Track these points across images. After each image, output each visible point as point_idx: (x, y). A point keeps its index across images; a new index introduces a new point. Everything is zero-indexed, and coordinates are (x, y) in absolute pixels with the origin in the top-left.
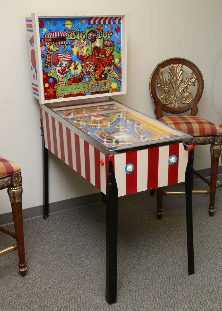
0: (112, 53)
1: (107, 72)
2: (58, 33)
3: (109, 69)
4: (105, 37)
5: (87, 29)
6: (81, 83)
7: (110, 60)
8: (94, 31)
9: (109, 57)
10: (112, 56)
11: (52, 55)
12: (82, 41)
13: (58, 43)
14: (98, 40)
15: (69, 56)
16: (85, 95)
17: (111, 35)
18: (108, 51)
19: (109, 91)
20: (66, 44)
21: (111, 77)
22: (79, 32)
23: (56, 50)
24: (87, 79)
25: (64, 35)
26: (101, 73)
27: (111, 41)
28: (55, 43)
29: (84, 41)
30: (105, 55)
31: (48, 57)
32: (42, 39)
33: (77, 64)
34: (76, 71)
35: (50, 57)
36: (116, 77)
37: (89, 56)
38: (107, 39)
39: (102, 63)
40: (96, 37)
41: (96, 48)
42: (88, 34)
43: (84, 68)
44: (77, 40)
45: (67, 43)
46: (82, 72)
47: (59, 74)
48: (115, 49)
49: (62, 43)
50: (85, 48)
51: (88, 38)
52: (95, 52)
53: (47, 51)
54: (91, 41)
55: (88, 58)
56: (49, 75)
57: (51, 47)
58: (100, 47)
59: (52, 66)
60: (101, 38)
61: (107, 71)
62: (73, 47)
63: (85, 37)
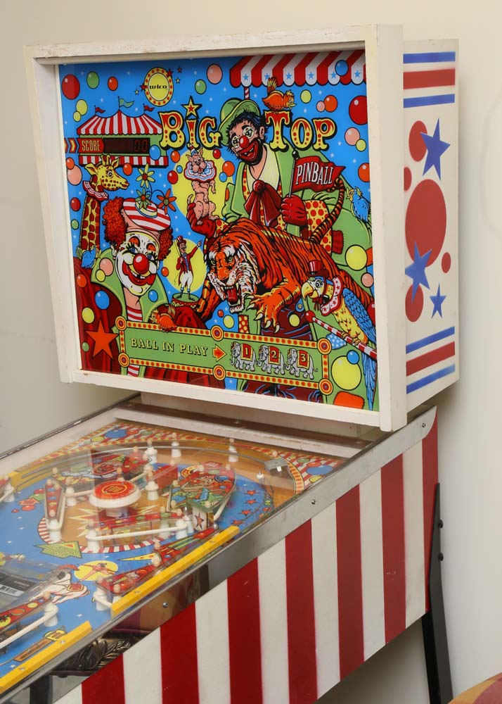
0: (334, 222)
1: (312, 305)
2: (124, 118)
3: (320, 291)
4: (299, 146)
5: (228, 108)
6: (204, 331)
7: (325, 251)
8: (253, 114)
9: (322, 236)
10: (332, 233)
11: (104, 204)
12: (208, 155)
13: (122, 158)
14: (271, 154)
15: (159, 215)
16: (221, 385)
17: (331, 132)
18: (317, 210)
19: (321, 395)
20: (150, 166)
21: (329, 330)
22: (197, 117)
23: (118, 185)
24: (229, 322)
25: (143, 131)
26: (285, 306)
27: (330, 164)
28: (113, 158)
29: (217, 156)
30: (304, 226)
31: (90, 208)
32: (72, 142)
33: (188, 251)
34: (186, 277)
35: (98, 211)
36: (353, 334)
37: (235, 223)
38: (311, 152)
39: (289, 263)
40: (264, 141)
41: (262, 190)
42: (230, 128)
43: (216, 272)
44: (188, 152)
45: (153, 163)
46: (207, 285)
47: (126, 280)
48: (347, 204)
49: (136, 162)
50: (221, 187)
51: (230, 146)
52: (258, 206)
53: (88, 186)
54: (242, 157)
55: (230, 228)
56: (93, 280)
57: (101, 172)
58: (280, 187)
59: (104, 245)
60: (283, 147)
61: (310, 300)
62: (173, 179)
63: (220, 139)
